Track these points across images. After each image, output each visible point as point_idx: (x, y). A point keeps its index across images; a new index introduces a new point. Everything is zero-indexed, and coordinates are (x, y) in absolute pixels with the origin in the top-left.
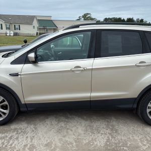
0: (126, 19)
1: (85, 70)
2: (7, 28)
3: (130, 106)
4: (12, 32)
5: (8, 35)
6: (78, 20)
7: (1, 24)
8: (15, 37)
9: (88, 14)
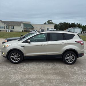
0: (71, 24)
1: (45, 45)
2: (7, 28)
3: (60, 57)
4: (9, 30)
5: (7, 31)
6: (45, 23)
7: (4, 26)
8: (11, 33)
9: (50, 21)
